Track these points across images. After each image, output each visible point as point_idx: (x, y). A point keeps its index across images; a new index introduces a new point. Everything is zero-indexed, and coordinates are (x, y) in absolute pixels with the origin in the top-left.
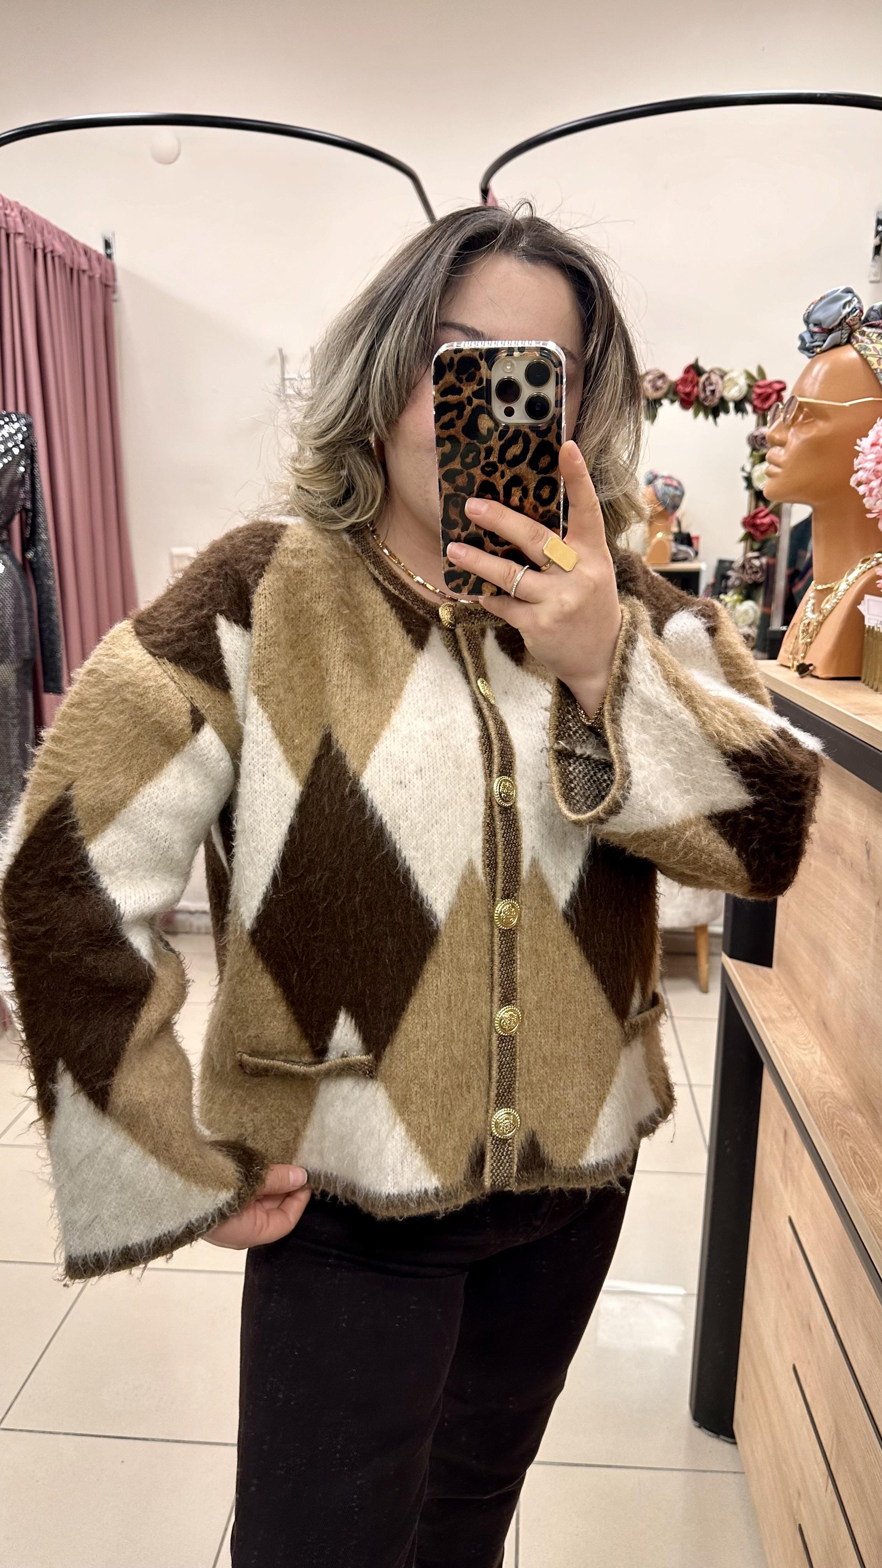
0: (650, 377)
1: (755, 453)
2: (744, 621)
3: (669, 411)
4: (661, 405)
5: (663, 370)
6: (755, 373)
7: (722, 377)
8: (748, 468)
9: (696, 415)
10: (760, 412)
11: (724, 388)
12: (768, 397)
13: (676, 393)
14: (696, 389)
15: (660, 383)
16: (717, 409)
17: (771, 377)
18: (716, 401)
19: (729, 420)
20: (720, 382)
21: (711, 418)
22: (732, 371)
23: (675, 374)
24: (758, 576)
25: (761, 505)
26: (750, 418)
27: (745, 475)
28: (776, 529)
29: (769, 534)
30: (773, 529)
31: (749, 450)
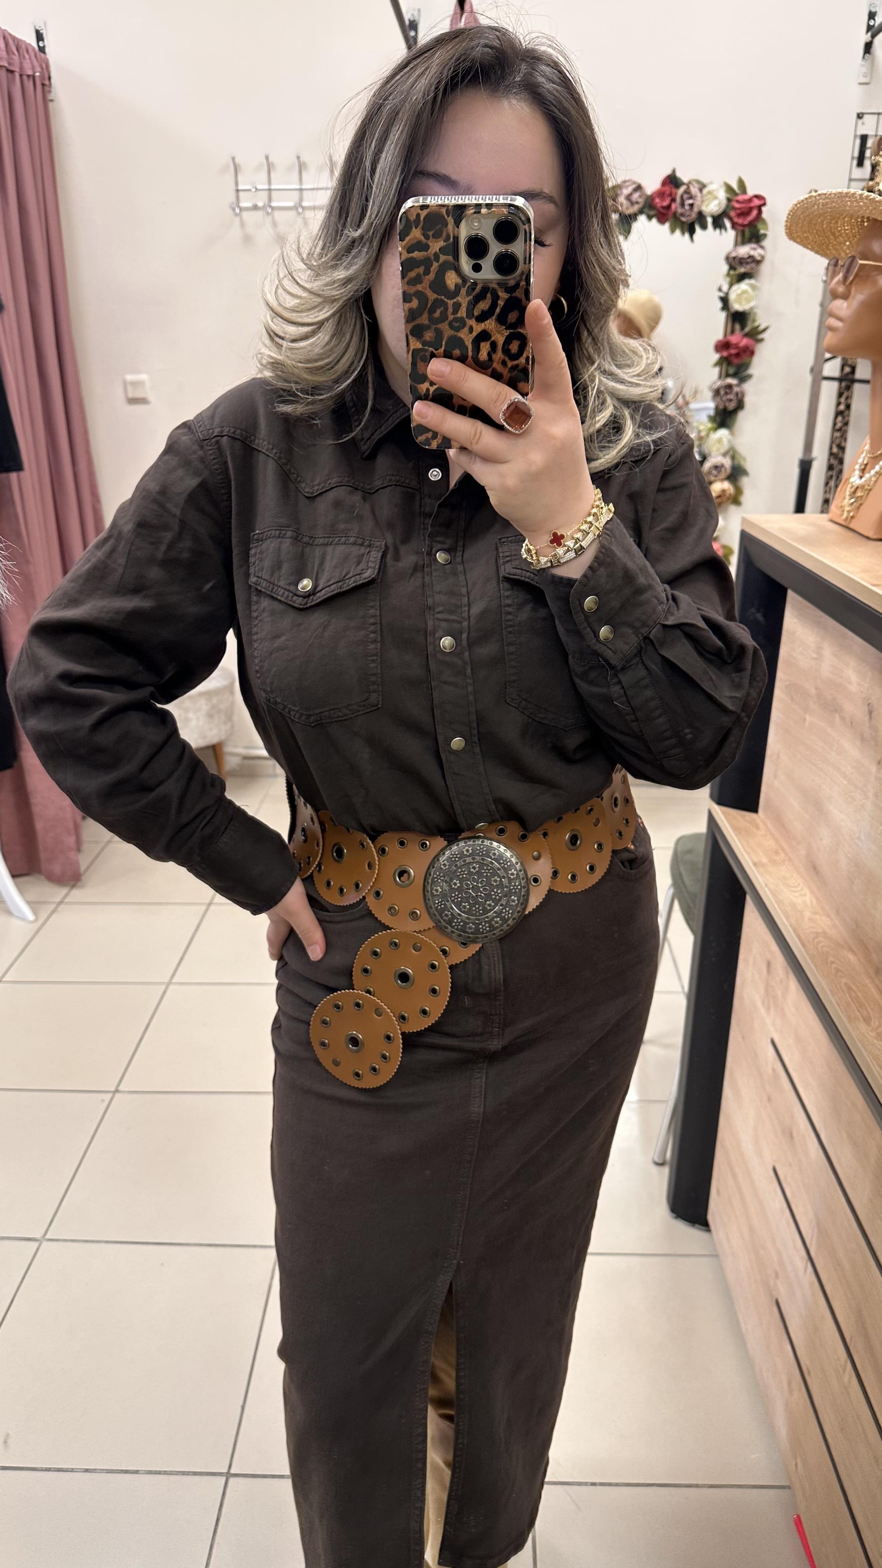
0: (623, 190)
1: (732, 272)
2: (718, 450)
3: (645, 226)
4: (636, 220)
5: (639, 181)
6: (735, 186)
7: (701, 189)
8: (725, 288)
9: (672, 230)
10: (739, 229)
11: (703, 201)
12: (748, 212)
13: (652, 207)
14: (673, 203)
15: (636, 196)
16: (694, 225)
17: (750, 192)
18: (694, 216)
19: (706, 236)
20: (699, 195)
21: (687, 233)
22: (711, 182)
23: (652, 186)
24: (733, 403)
25: (737, 327)
26: (729, 235)
27: (722, 295)
28: (752, 353)
29: (745, 359)
30: (748, 353)
31: (725, 268)
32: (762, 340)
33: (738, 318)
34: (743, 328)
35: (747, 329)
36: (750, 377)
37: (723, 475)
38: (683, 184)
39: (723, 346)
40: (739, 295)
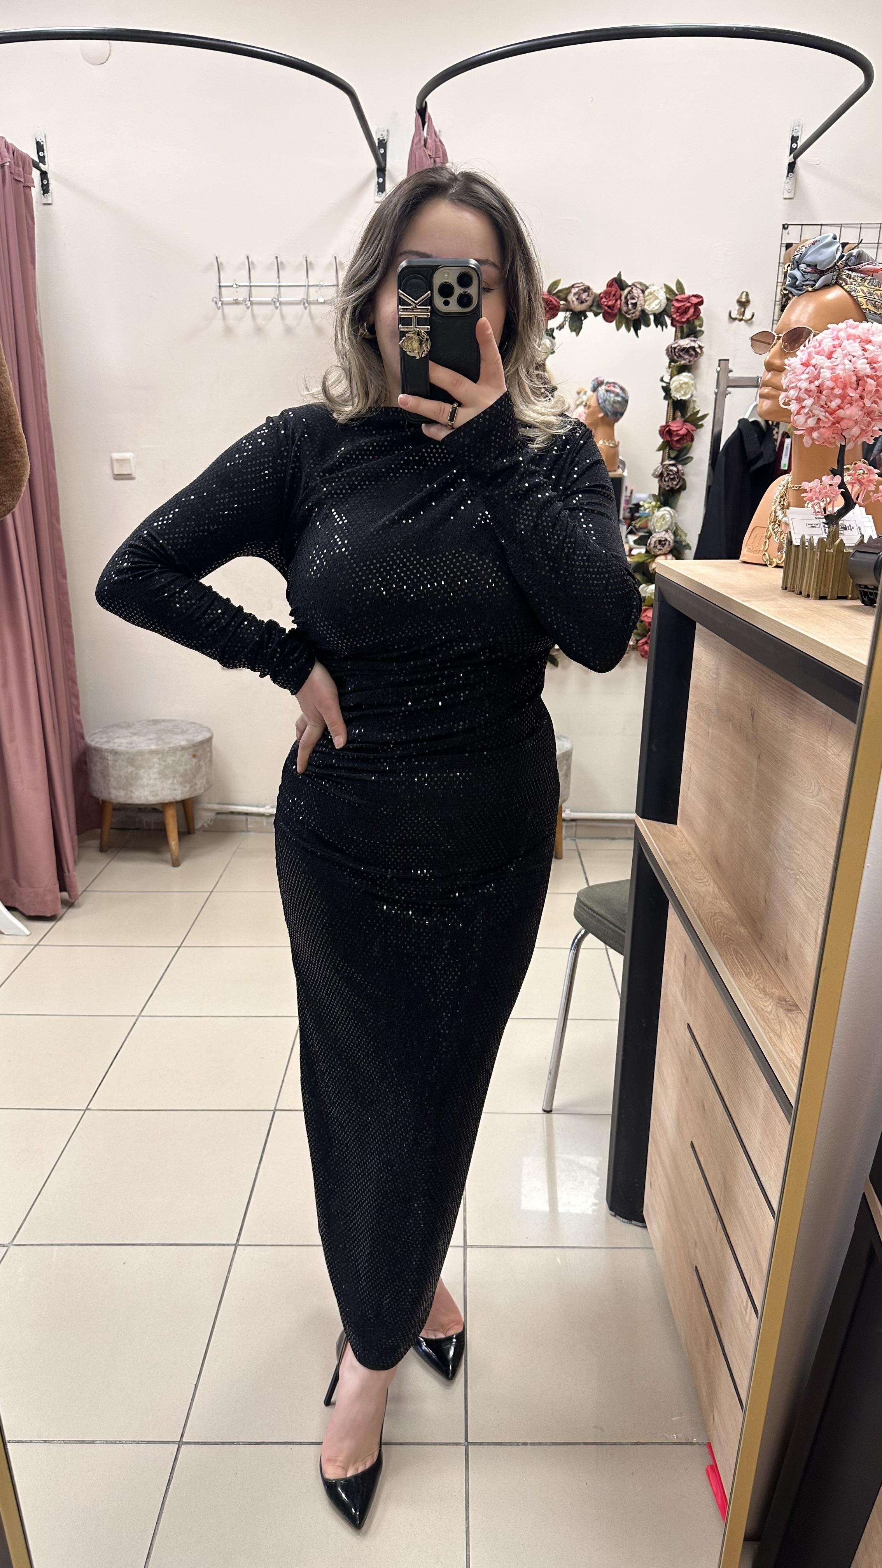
0: (574, 291)
1: (673, 364)
2: (661, 526)
3: (593, 323)
4: (586, 317)
5: (587, 284)
6: (674, 288)
7: (643, 292)
8: (667, 379)
9: (618, 328)
10: (678, 325)
11: (645, 302)
12: (686, 310)
13: (599, 306)
14: (619, 302)
15: (584, 296)
16: (637, 322)
17: (688, 292)
18: (638, 313)
19: (649, 332)
20: (641, 295)
21: (632, 330)
22: (653, 285)
23: (599, 288)
24: (675, 483)
25: (679, 414)
26: (671, 331)
27: (664, 385)
28: (692, 440)
29: (685, 444)
30: (689, 438)
31: (668, 361)
32: (702, 426)
33: (679, 407)
34: (683, 416)
35: (687, 416)
36: (692, 458)
37: (666, 548)
38: (630, 286)
39: (666, 432)
40: (680, 387)
